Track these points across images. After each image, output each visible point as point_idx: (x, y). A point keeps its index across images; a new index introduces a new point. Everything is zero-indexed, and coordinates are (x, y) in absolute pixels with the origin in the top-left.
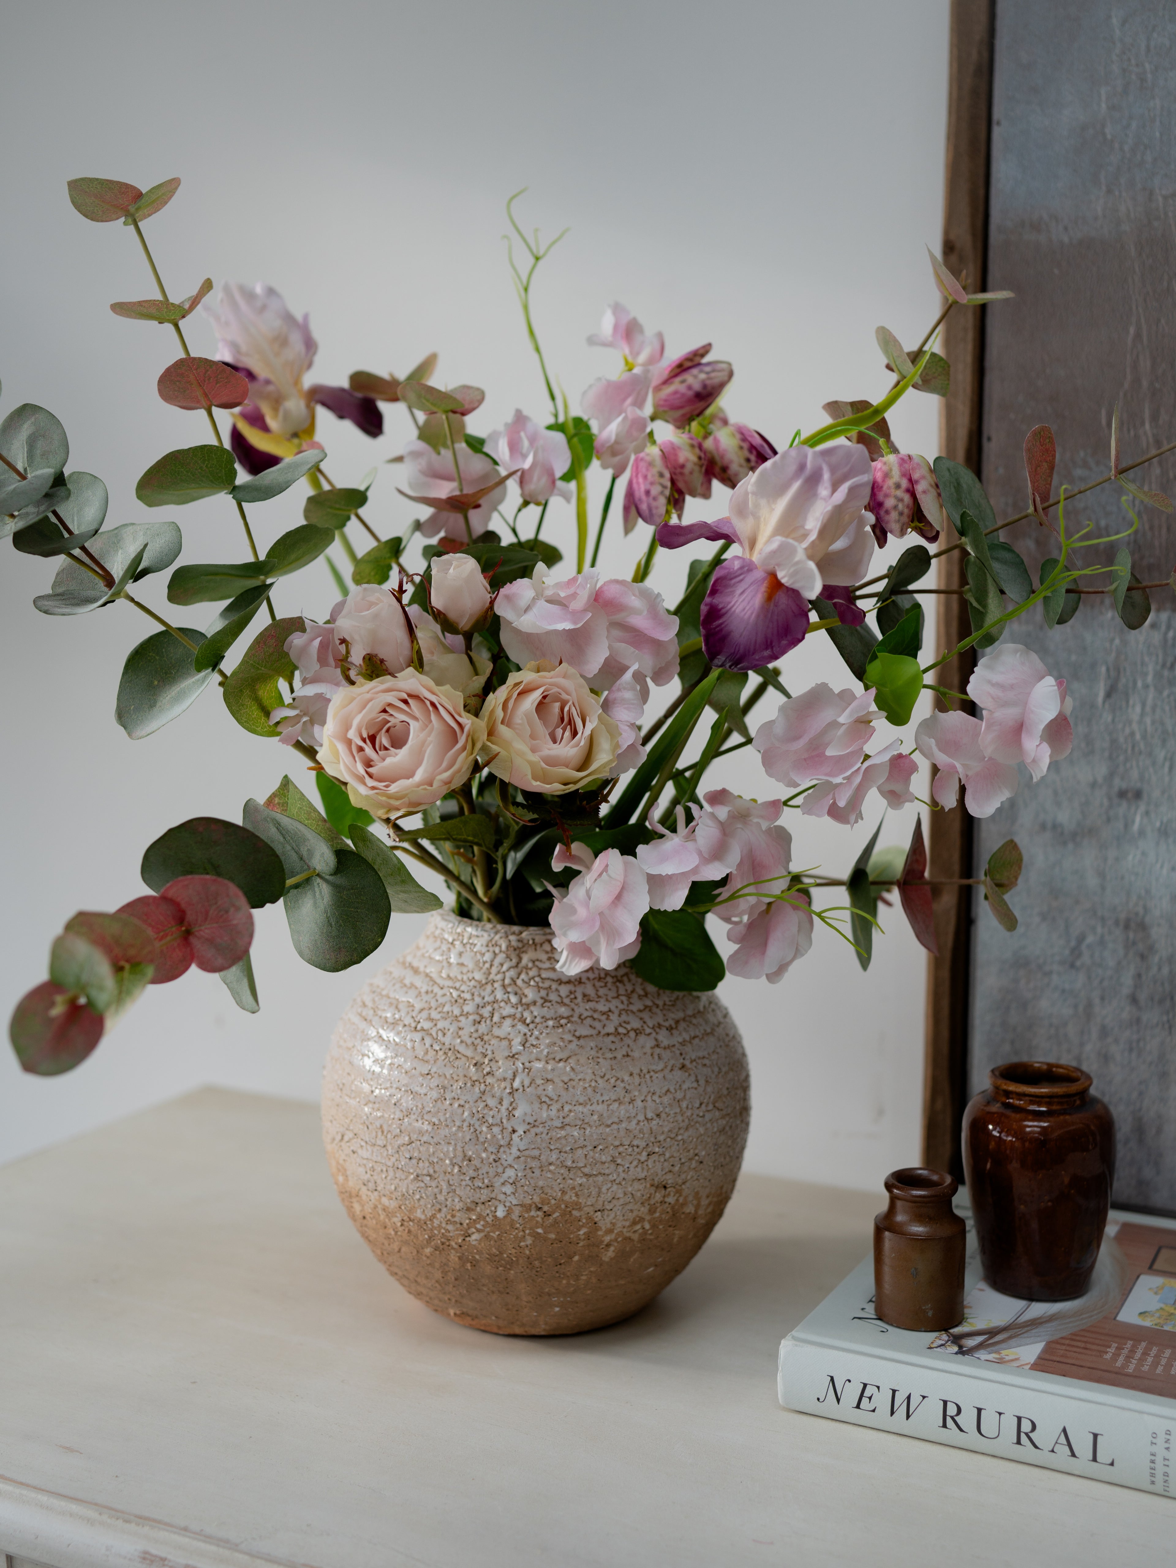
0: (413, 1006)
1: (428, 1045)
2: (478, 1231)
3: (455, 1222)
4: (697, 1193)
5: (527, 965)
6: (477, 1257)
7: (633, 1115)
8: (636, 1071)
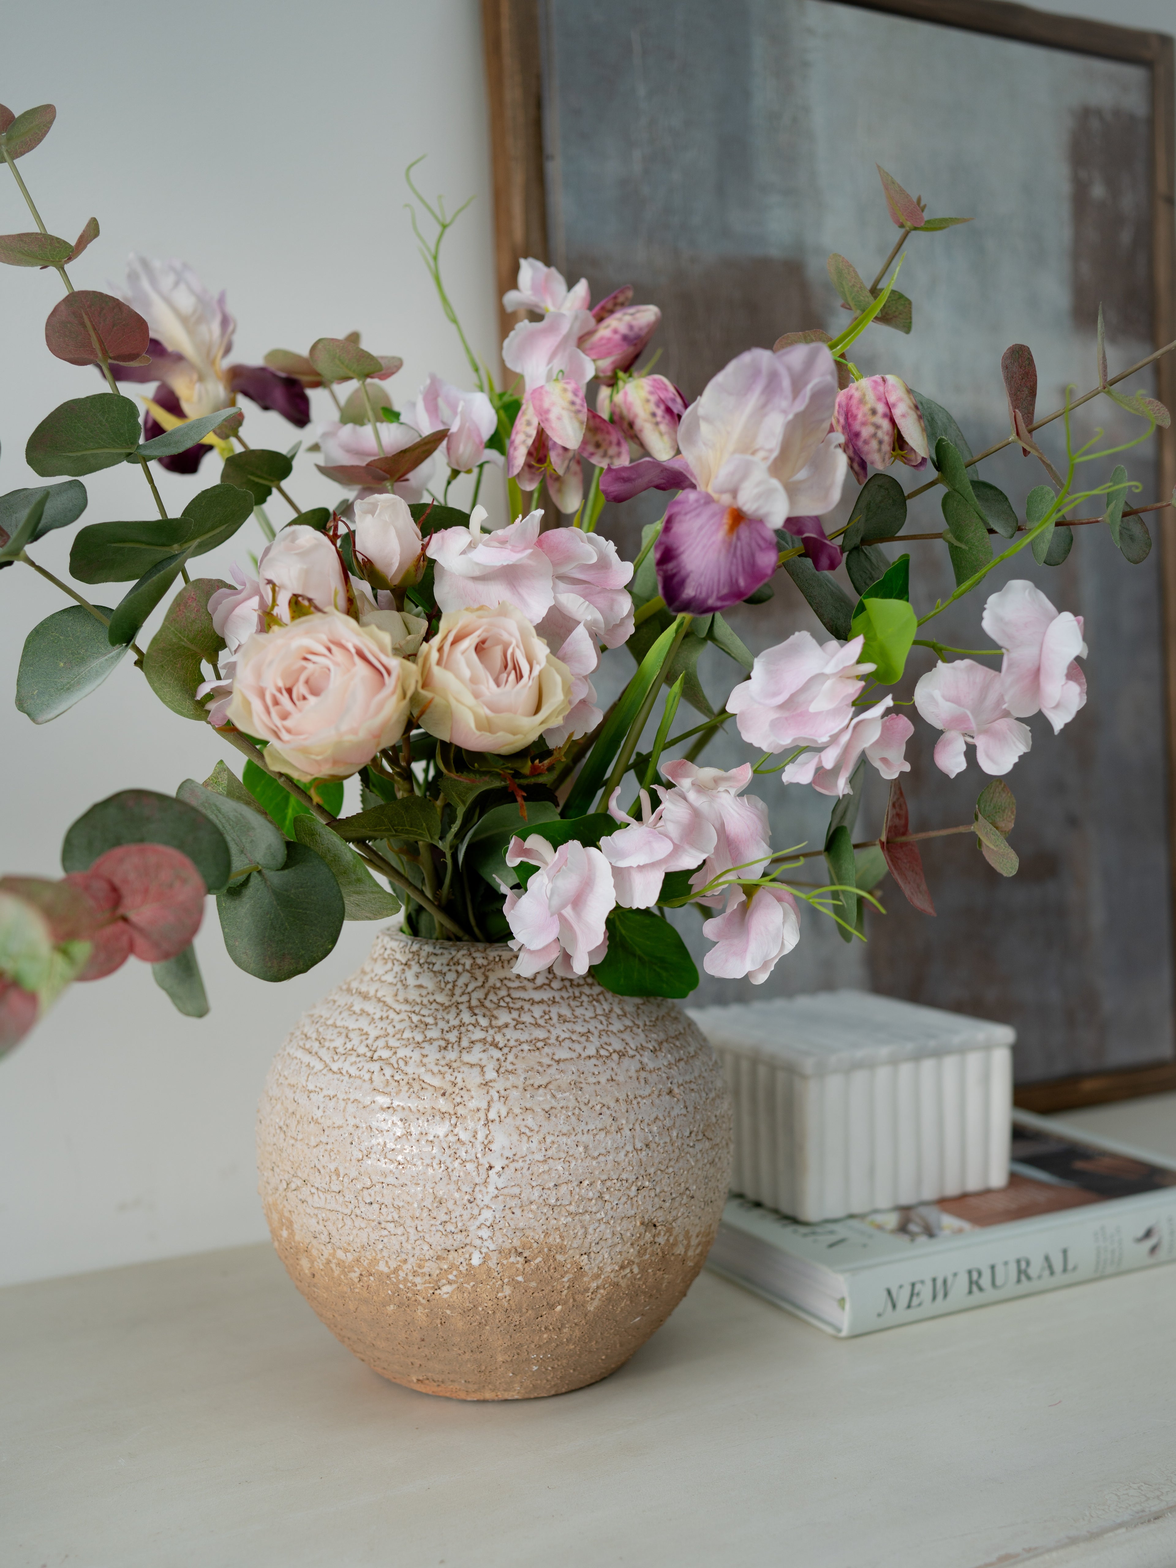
0: (367, 1034)
1: (388, 1077)
2: (450, 1283)
3: (424, 1274)
4: (687, 1232)
5: (495, 985)
6: (448, 1312)
7: (622, 1145)
8: (622, 1097)
